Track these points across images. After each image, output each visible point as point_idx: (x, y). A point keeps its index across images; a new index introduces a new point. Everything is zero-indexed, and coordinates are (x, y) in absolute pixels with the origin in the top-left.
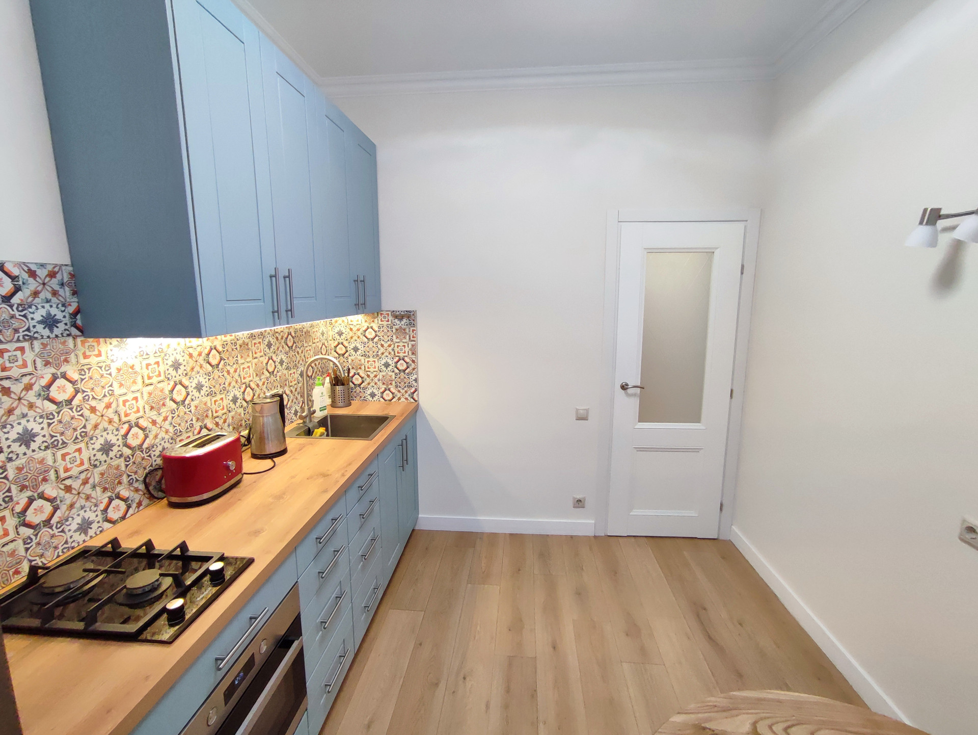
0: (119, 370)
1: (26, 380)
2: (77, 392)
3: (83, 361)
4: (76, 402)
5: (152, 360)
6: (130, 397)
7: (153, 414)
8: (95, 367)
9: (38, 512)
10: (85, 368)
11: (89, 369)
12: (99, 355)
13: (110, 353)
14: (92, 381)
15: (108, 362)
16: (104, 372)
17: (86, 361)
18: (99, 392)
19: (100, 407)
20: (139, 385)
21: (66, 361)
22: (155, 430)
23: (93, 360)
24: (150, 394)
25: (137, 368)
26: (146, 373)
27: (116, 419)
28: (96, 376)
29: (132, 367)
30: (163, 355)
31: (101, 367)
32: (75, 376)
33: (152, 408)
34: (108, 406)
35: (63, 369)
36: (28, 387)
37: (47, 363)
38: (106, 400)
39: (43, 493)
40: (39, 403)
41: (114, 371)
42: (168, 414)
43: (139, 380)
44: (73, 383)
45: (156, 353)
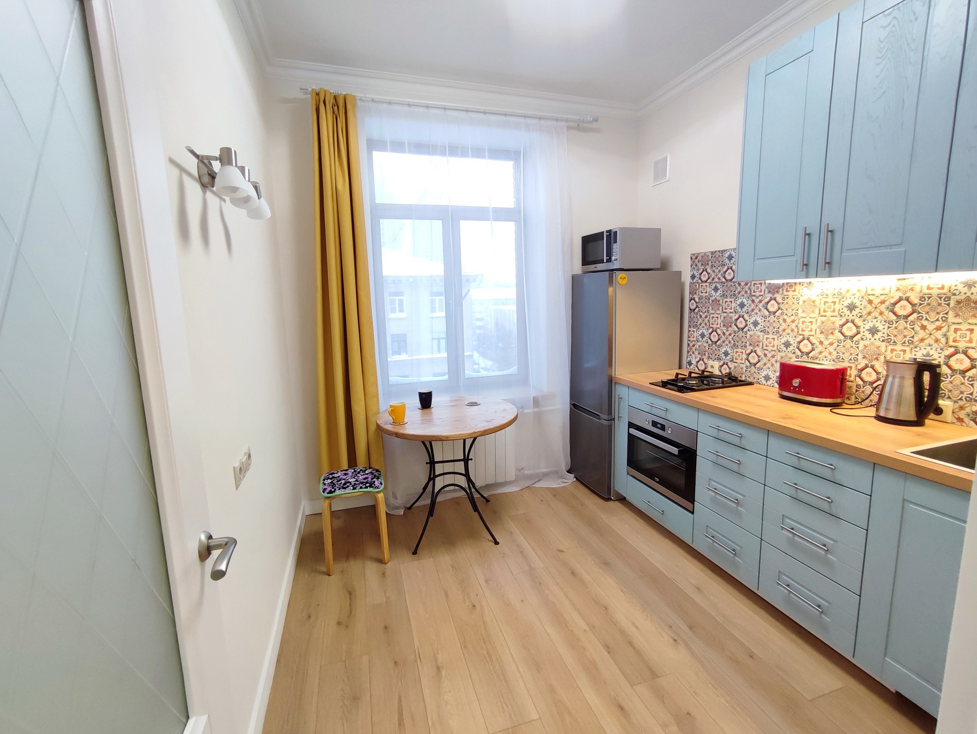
0: (804, 302)
1: (760, 298)
2: (779, 309)
3: (785, 293)
4: (777, 314)
5: (830, 300)
6: (808, 320)
7: (822, 337)
8: (790, 297)
9: (753, 359)
10: (786, 297)
11: (787, 298)
12: (795, 291)
13: (801, 291)
14: (787, 305)
15: (799, 296)
16: (795, 301)
17: (787, 293)
18: (790, 312)
19: (789, 320)
20: (816, 314)
21: (778, 292)
22: (820, 348)
23: (791, 294)
24: (823, 322)
25: (817, 303)
26: (823, 307)
27: (796, 330)
28: (790, 303)
29: (814, 302)
30: (840, 297)
31: (794, 298)
32: (780, 300)
33: (822, 332)
34: (793, 321)
35: (775, 296)
36: (760, 301)
37: (769, 292)
38: (793, 317)
39: (756, 350)
40: (763, 309)
41: (801, 302)
42: (834, 341)
43: (817, 311)
44: (778, 304)
45: (834, 295)
